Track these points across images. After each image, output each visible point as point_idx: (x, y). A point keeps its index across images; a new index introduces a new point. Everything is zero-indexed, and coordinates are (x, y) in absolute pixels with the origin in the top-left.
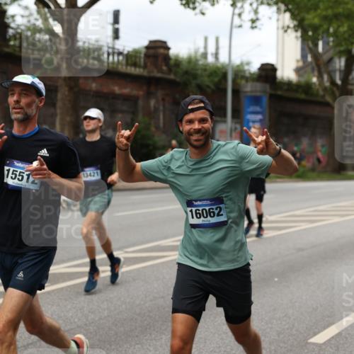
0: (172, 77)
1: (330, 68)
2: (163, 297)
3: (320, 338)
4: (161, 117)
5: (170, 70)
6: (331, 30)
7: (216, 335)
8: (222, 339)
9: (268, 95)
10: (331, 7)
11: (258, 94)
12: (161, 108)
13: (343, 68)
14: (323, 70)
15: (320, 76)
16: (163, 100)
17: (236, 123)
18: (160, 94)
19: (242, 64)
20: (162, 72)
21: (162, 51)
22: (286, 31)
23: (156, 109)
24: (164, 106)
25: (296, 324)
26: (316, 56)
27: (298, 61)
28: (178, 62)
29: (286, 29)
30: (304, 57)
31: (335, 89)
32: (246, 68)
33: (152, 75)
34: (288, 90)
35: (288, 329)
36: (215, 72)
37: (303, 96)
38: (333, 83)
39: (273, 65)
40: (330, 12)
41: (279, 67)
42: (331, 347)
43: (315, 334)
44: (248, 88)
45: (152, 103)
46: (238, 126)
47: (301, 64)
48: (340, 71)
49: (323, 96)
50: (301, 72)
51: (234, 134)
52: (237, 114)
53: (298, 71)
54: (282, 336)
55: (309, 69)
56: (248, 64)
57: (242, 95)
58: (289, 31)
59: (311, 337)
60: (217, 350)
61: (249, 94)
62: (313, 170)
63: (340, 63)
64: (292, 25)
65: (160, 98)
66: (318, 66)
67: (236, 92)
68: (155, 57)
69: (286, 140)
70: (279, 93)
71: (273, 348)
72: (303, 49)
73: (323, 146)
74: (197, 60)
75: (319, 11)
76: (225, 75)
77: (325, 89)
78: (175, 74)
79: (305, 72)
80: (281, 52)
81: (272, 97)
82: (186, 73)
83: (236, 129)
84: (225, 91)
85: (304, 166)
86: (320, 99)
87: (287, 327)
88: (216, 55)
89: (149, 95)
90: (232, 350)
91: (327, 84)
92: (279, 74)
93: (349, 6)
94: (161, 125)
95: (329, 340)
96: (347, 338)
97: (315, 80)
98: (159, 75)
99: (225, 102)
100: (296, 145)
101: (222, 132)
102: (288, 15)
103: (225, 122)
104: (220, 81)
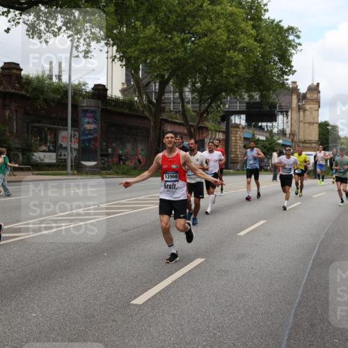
0: (23, 92)
1: (148, 91)
2: (13, 270)
3: (139, 300)
4: (15, 125)
5: (22, 87)
6: (148, 61)
7: (57, 300)
8: (61, 303)
9: (100, 110)
10: (147, 43)
11: (93, 108)
12: (15, 117)
13: (157, 91)
14: (142, 91)
15: (140, 96)
16: (16, 111)
17: (75, 131)
18: (13, 106)
19: (79, 84)
20: (15, 89)
21: (15, 71)
22: (113, 60)
23: (10, 118)
24: (17, 116)
25: (121, 290)
26: (137, 81)
27: (123, 84)
28: (28, 81)
29: (114, 59)
30: (128, 81)
31: (151, 106)
32: (83, 87)
33: (7, 90)
34: (115, 106)
35: (114, 293)
36: (58, 90)
37: (127, 111)
38: (150, 101)
39: (104, 86)
40: (146, 46)
41: (109, 88)
42: (148, 307)
43: (136, 297)
44: (84, 103)
45: (7, 113)
46: (77, 133)
47: (125, 86)
48: (155, 92)
49: (143, 112)
50: (126, 92)
51: (73, 139)
52: (76, 124)
53: (123, 91)
54: (109, 300)
55: (132, 90)
56: (84, 84)
57: (80, 109)
58: (116, 60)
59: (133, 300)
60: (58, 313)
61: (85, 108)
62: (135, 168)
63: (155, 87)
64: (118, 56)
65: (14, 109)
66: (139, 88)
67: (75, 106)
68: (10, 76)
69: (114, 145)
70: (109, 108)
71: (102, 309)
72: (126, 75)
73: (142, 150)
74: (43, 80)
75: (138, 46)
76: (66, 93)
77: (144, 106)
78: (26, 90)
79: (129, 92)
80: (110, 76)
81: (103, 111)
82: (35, 89)
83: (75, 135)
84: (66, 105)
85: (128, 165)
86: (140, 114)
87: (113, 292)
88: (59, 77)
89: (5, 106)
90: (69, 312)
91: (145, 102)
92: (109, 93)
93: (161, 43)
94: (15, 131)
95: (147, 302)
96: (160, 299)
97: (136, 99)
98: (13, 91)
99: (67, 114)
100: (122, 149)
101: (63, 137)
102: (115, 48)
103: (66, 130)
104: (62, 97)
